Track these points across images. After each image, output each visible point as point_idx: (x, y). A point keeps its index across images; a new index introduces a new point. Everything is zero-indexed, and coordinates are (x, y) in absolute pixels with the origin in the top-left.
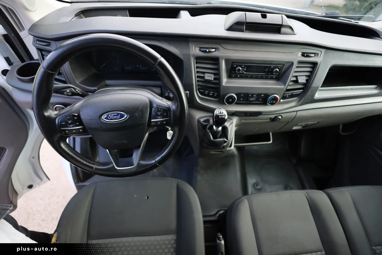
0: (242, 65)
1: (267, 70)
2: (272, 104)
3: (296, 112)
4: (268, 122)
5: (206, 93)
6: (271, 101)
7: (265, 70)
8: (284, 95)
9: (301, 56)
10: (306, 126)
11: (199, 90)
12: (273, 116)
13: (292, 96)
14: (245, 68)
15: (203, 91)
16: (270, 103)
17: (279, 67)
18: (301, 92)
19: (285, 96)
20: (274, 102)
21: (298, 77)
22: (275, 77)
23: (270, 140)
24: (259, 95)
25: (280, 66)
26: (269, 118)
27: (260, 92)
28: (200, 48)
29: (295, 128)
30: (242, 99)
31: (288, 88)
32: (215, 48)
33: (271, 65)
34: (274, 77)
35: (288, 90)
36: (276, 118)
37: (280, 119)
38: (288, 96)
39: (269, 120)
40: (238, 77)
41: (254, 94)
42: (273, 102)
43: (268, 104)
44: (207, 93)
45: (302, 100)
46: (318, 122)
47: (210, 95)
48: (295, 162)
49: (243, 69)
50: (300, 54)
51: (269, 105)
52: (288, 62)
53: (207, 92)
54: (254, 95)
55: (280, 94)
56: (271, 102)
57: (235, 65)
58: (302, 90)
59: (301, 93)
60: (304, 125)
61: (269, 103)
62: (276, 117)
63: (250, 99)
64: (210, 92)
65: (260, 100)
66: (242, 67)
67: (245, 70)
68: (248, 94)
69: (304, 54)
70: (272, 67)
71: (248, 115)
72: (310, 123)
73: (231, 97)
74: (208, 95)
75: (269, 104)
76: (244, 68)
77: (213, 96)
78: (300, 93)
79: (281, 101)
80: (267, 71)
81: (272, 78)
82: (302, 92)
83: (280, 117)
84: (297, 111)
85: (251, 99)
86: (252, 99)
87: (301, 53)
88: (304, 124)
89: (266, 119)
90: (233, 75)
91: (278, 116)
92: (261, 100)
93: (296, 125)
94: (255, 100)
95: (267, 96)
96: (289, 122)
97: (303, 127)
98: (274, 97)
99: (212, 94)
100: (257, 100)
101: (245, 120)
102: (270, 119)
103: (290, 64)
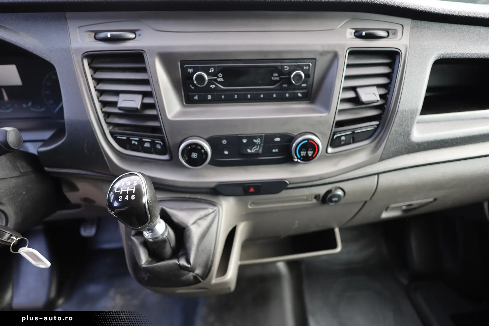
0: (209, 68)
1: (277, 77)
2: (307, 159)
3: (376, 176)
4: (314, 206)
5: (133, 142)
6: (302, 152)
7: (273, 78)
8: (335, 137)
9: (353, 37)
10: (409, 209)
11: (115, 135)
12: (322, 191)
13: (354, 138)
14: (220, 75)
15: (125, 138)
16: (299, 156)
17: (305, 68)
18: (376, 126)
19: (337, 137)
20: (310, 153)
21: (359, 90)
22: (301, 93)
23: (335, 246)
24: (268, 139)
25: (306, 66)
26: (313, 197)
27: (270, 131)
28: (96, 32)
29: (385, 215)
30: (226, 153)
31: (340, 118)
32: (133, 32)
33: (283, 64)
34: (300, 95)
35: (340, 124)
36: (330, 195)
37: (339, 196)
38: (343, 138)
39: (314, 201)
40: (209, 99)
41: (256, 137)
42: (307, 154)
43: (296, 160)
44: (136, 143)
45: (381, 145)
46: (435, 200)
47: (146, 147)
48: (405, 281)
49: (216, 78)
50: (350, 33)
51: (297, 162)
52: (323, 53)
53: (135, 141)
54: (255, 141)
55: (323, 134)
56: (302, 155)
57: (190, 68)
58: (377, 123)
59: (376, 130)
60: (404, 208)
61: (298, 158)
62: (329, 192)
63: (247, 151)
64: (144, 140)
65: (274, 151)
66: (210, 71)
67: (222, 80)
68: (239, 138)
69: (361, 32)
70: (287, 68)
71: (252, 190)
72: (416, 202)
73: (196, 147)
74: (140, 147)
75: (299, 161)
76: (215, 74)
77: (152, 150)
78: (372, 128)
79: (330, 150)
80: (278, 79)
81: (294, 99)
82: (378, 125)
83: (340, 192)
84: (378, 174)
85: (249, 151)
86: (253, 151)
87: (354, 31)
88: (404, 205)
89: (305, 197)
90: (195, 96)
91: (333, 190)
92: (277, 150)
93: (387, 209)
94: (260, 151)
95: (288, 139)
96: (366, 202)
97: (405, 211)
98: (306, 141)
99: (150, 144)
100: (267, 151)
101: (253, 203)
102: (317, 197)
103: (329, 57)
